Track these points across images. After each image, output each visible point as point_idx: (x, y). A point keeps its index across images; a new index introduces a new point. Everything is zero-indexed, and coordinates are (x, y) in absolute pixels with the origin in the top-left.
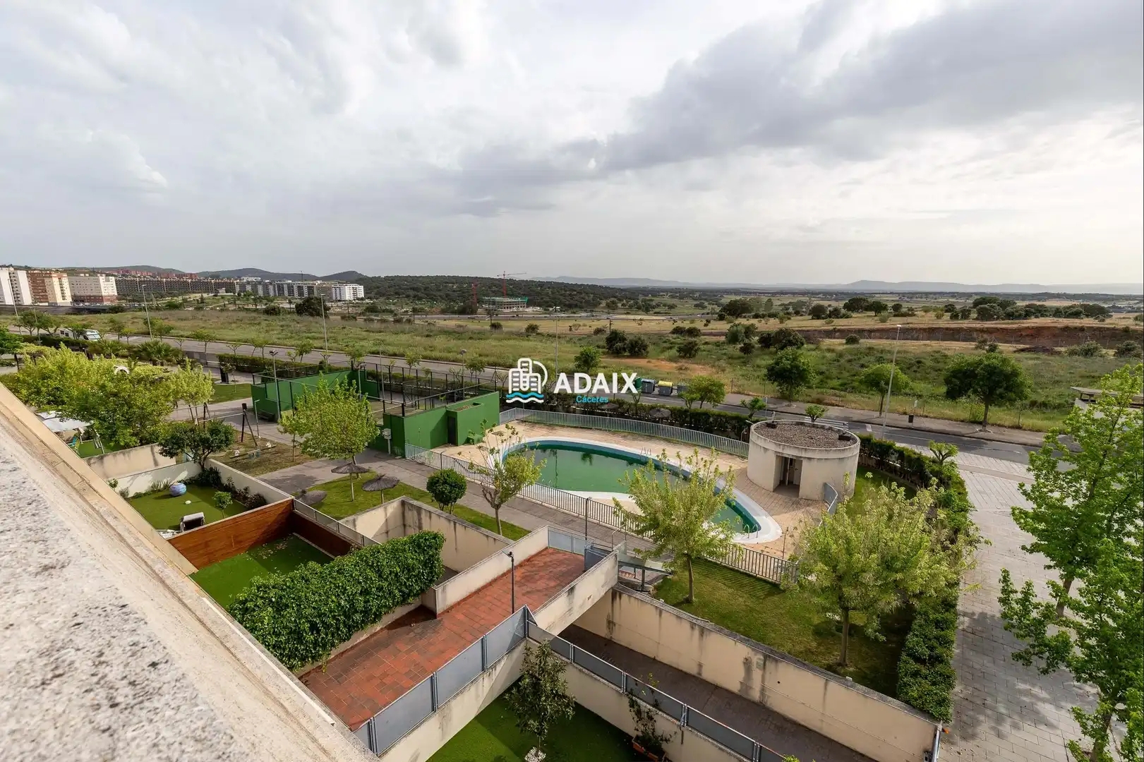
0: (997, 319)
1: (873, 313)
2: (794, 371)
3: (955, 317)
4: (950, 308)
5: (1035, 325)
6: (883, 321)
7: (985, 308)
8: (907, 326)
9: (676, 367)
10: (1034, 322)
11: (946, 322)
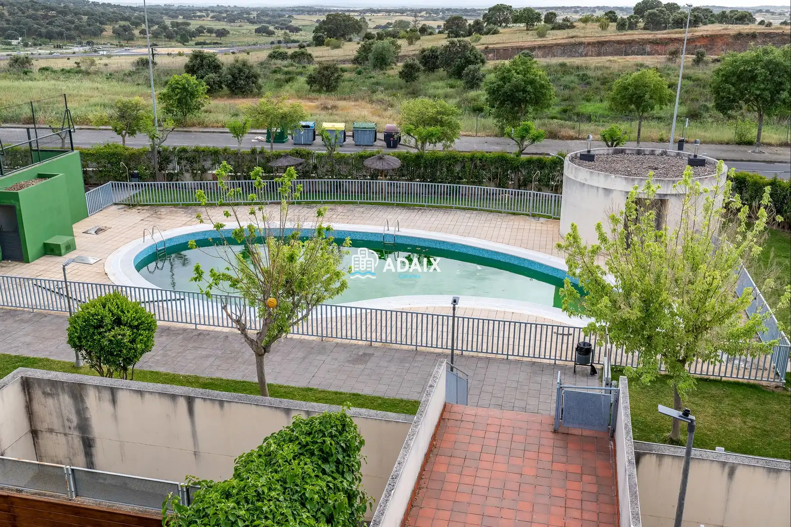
0: (665, 28)
1: (522, 25)
2: (529, 88)
3: (622, 26)
4: (611, 15)
5: (705, 33)
6: (541, 35)
7: (654, 14)
8: (573, 40)
9: (317, 107)
10: (704, 30)
11: (612, 33)
